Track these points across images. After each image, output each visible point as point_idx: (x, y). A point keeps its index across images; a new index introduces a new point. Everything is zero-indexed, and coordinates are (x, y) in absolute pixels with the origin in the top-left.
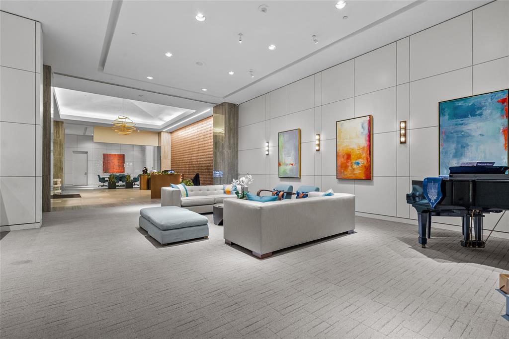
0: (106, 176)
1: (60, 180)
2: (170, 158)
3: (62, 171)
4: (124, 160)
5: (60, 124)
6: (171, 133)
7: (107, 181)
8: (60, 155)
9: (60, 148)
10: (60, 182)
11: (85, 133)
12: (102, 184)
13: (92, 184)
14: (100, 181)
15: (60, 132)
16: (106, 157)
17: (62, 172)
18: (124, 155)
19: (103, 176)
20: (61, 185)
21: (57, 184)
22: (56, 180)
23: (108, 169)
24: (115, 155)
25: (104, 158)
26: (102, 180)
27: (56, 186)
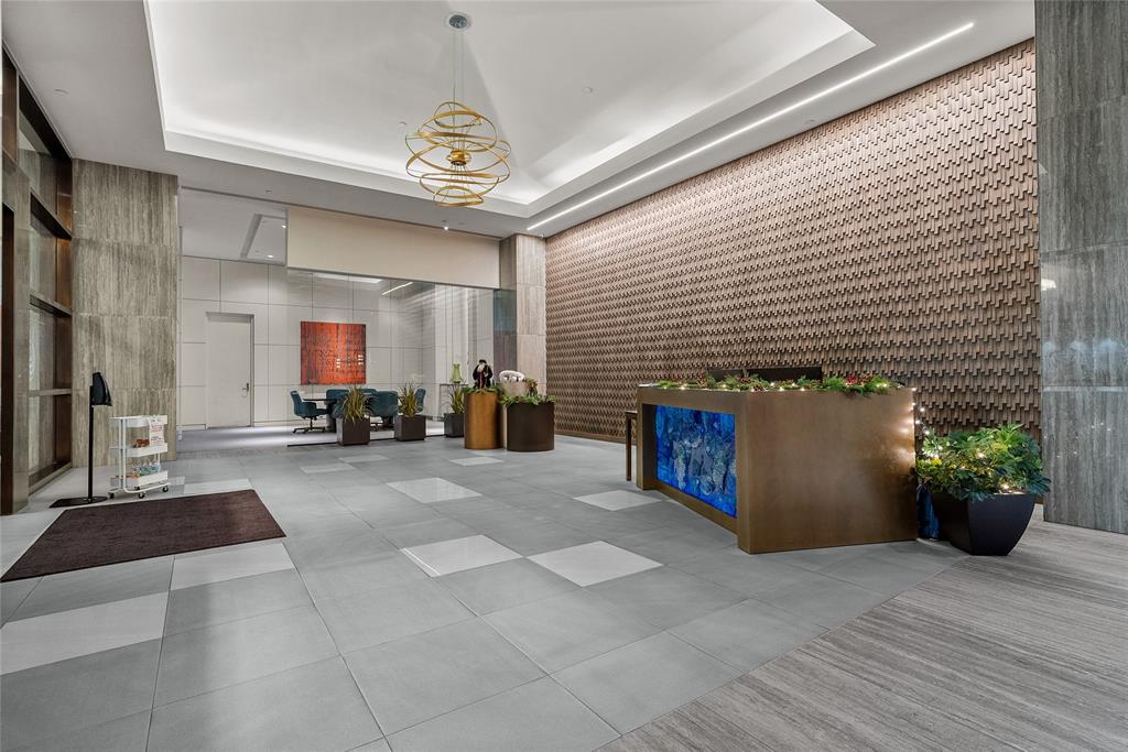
0: (318, 395)
1: (164, 420)
2: (542, 329)
3: (173, 379)
4: (364, 342)
5: (164, 184)
6: (547, 240)
7: (322, 412)
8: (163, 309)
9: (163, 284)
10: (161, 434)
11: (246, 255)
12: (306, 423)
13: (267, 423)
14: (297, 412)
15: (166, 218)
16: (310, 332)
17: (173, 385)
18: (364, 326)
19: (310, 397)
20: (164, 448)
21: (146, 443)
22: (140, 421)
23: (316, 371)
24: (338, 325)
25: (303, 336)
26: (306, 409)
27: (142, 452)
